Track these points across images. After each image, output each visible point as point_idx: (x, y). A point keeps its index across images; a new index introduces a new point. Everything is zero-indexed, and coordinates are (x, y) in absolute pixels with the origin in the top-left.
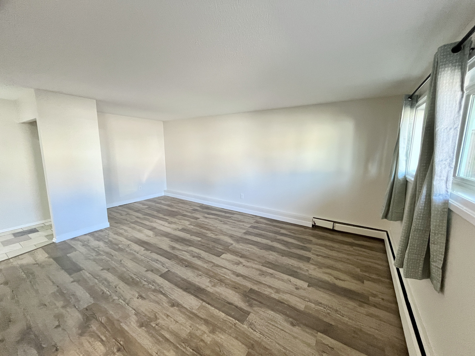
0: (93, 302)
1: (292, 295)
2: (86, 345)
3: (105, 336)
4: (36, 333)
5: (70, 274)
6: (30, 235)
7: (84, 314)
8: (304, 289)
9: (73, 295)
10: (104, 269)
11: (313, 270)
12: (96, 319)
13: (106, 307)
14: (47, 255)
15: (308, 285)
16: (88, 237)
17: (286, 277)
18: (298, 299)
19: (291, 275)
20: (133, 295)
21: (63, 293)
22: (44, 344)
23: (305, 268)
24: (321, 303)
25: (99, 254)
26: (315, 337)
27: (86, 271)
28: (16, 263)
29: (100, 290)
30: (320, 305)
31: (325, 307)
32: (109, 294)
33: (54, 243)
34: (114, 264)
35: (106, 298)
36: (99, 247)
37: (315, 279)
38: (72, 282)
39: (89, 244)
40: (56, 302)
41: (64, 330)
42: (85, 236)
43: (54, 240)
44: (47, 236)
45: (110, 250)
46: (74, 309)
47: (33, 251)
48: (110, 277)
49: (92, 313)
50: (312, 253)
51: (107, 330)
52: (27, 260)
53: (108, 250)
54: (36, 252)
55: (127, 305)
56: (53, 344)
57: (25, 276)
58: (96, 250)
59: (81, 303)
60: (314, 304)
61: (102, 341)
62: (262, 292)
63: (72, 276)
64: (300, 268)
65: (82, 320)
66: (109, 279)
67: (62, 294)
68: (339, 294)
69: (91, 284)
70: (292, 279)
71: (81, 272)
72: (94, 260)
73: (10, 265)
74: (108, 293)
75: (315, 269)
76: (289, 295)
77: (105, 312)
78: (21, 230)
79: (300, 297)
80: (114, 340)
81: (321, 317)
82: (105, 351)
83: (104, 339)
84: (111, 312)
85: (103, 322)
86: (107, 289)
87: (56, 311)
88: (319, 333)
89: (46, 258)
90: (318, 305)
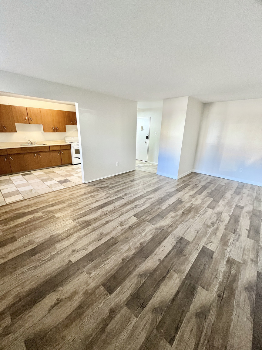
1: (71, 245)
8: (69, 256)
11: (87, 281)
15: (71, 261)
17: (90, 249)
18: (64, 246)
19: (91, 253)
23: (94, 273)
24: (49, 260)
26: (37, 243)
30: (49, 259)
31: (45, 261)
37: (74, 273)
50: (122, 307)
60: (53, 255)
62: (85, 229)
64: (96, 267)
68: (44, 284)
70: (85, 253)
75: (87, 283)
76: (71, 243)
79: (65, 249)
81: (43, 253)
88: (36, 245)
90: (50, 257)
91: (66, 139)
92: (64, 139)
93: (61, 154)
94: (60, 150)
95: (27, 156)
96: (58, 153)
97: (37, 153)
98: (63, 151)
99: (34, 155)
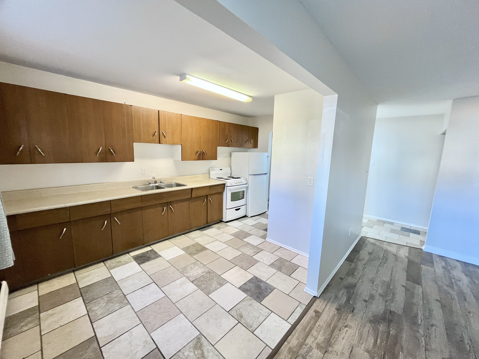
0: (400, 313)
2: (366, 330)
3: (381, 342)
4: (355, 292)
5: (407, 280)
6: (411, 234)
7: (385, 313)
9: (393, 294)
10: (440, 302)
12: (389, 326)
13: (405, 328)
14: (407, 255)
16: (458, 265)
20: (442, 351)
21: (390, 287)
22: (352, 301)
25: (451, 285)
27: (422, 288)
28: (385, 246)
29: (415, 311)
32: (420, 323)
33: (421, 249)
34: (457, 306)
35: (414, 322)
36: (459, 281)
38: (403, 286)
39: (451, 271)
40: (380, 288)
41: (366, 306)
42: (456, 262)
43: (423, 248)
44: (421, 241)
45: (470, 293)
46: (384, 303)
47: (402, 246)
48: (438, 313)
49: (391, 318)
51: (387, 341)
52: (393, 249)
53: (467, 291)
54: (402, 248)
55: (424, 349)
56: (355, 306)
57: (382, 257)
58: (453, 280)
59: (392, 304)
61: (376, 341)
63: (408, 282)
65: (380, 314)
66: (435, 312)
67: (388, 286)
69: (415, 300)
71: (417, 286)
72: (439, 287)
73: (382, 245)
74: (420, 321)
77: (400, 330)
78: (409, 227)
80: (383, 353)
82: (370, 349)
83: (378, 342)
84: (404, 336)
85: (391, 332)
86: (422, 318)
87: (374, 292)
89: (404, 256)
91: (212, 173)
92: (208, 172)
93: (209, 202)
94: (207, 196)
95: (149, 213)
96: (203, 201)
97: (168, 204)
98: (212, 197)
99: (161, 209)
